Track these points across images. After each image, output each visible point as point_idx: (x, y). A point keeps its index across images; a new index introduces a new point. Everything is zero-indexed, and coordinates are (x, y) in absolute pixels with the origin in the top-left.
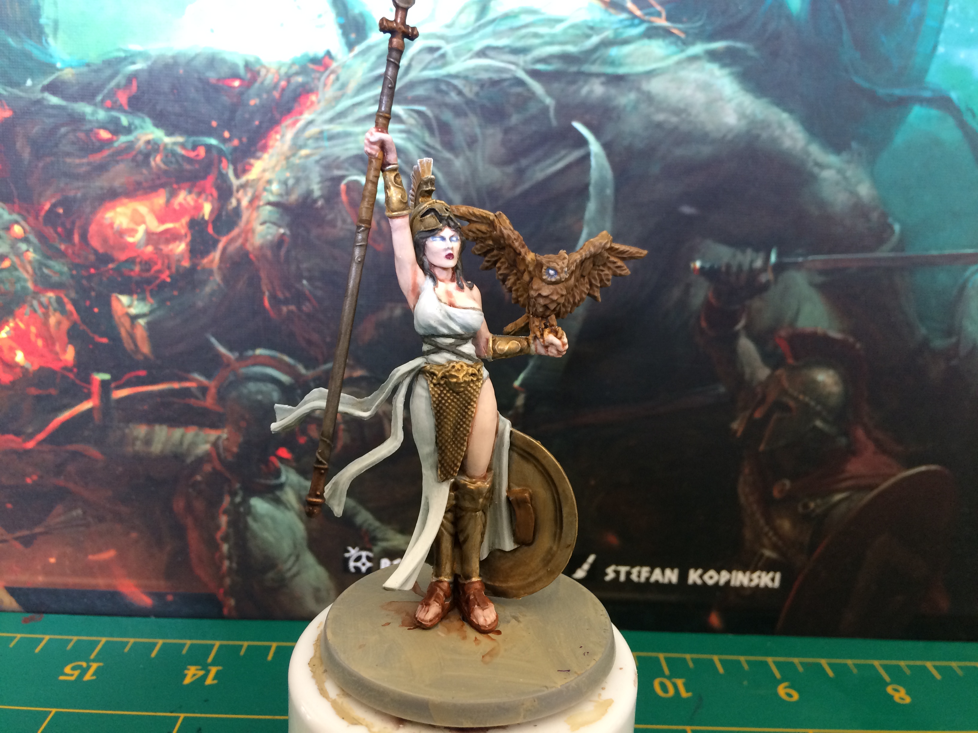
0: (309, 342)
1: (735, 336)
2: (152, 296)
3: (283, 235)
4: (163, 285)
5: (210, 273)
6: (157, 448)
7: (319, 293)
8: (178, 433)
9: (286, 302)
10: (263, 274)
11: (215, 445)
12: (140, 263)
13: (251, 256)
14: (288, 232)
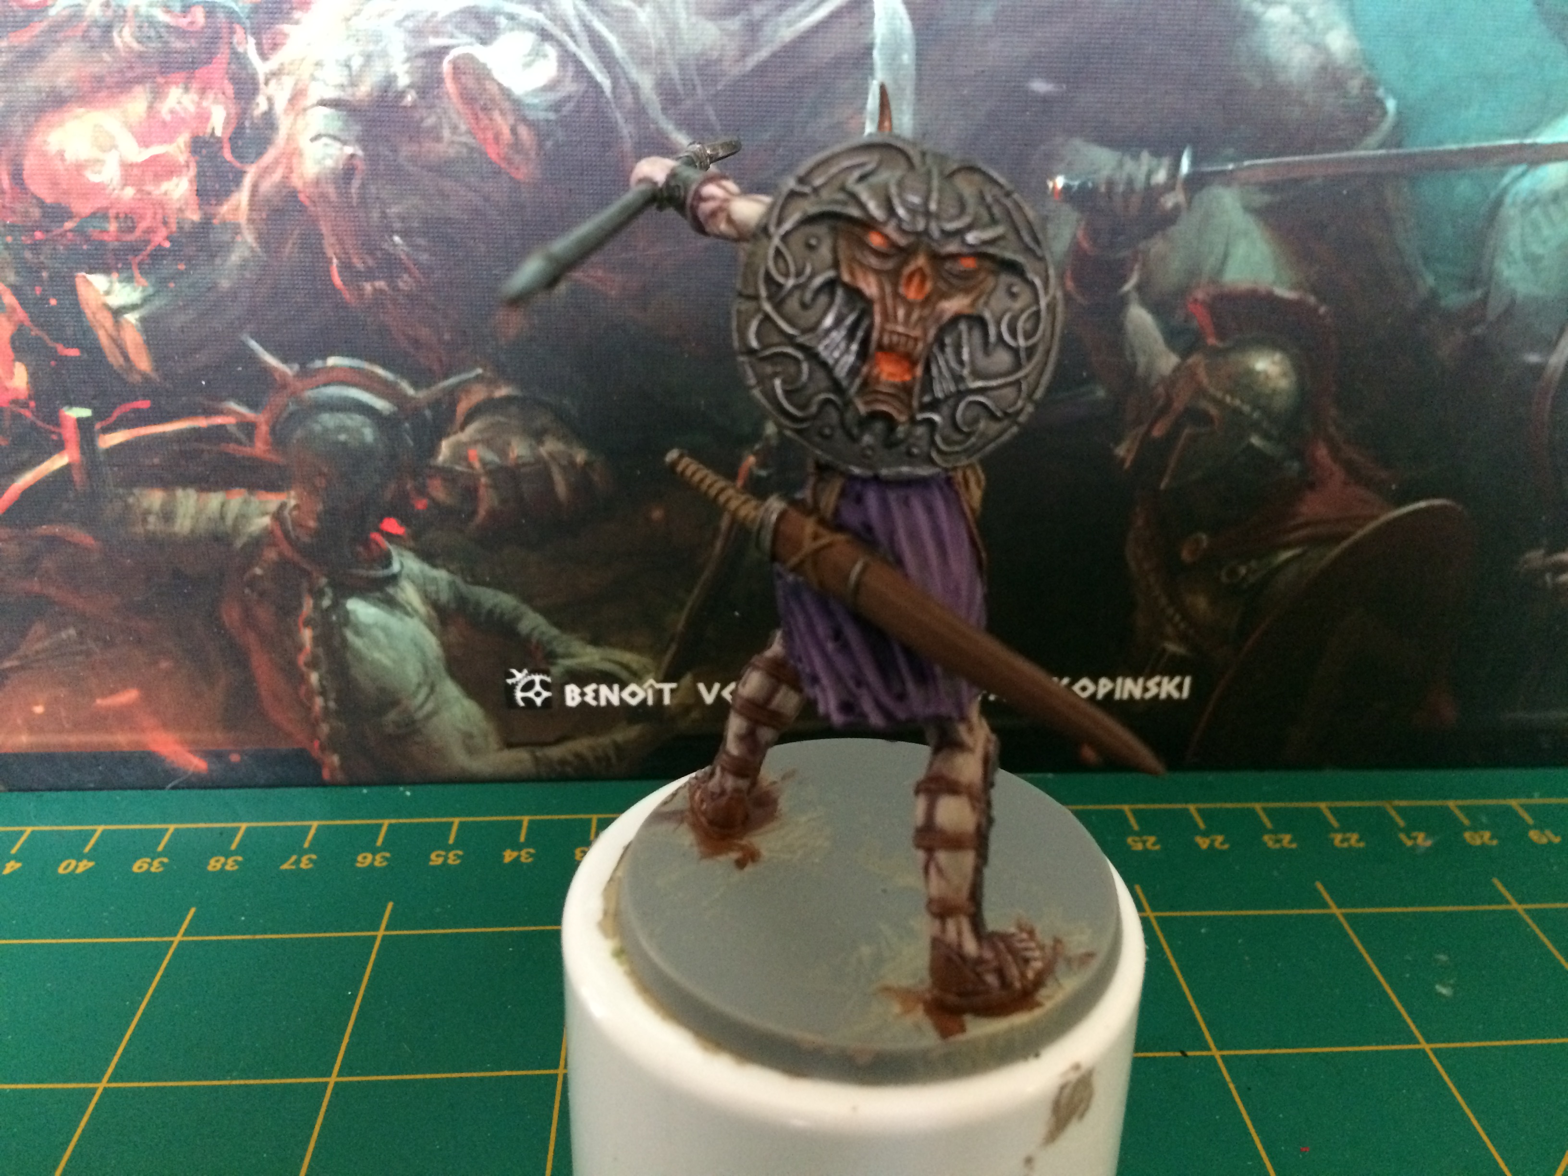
0: (416, 342)
1: (1123, 303)
2: (144, 273)
3: (352, 156)
4: (158, 255)
5: (236, 229)
6: (183, 525)
7: (424, 257)
8: (214, 500)
9: (370, 275)
10: (325, 228)
11: (278, 516)
12: (117, 217)
13: (302, 197)
14: (360, 153)
